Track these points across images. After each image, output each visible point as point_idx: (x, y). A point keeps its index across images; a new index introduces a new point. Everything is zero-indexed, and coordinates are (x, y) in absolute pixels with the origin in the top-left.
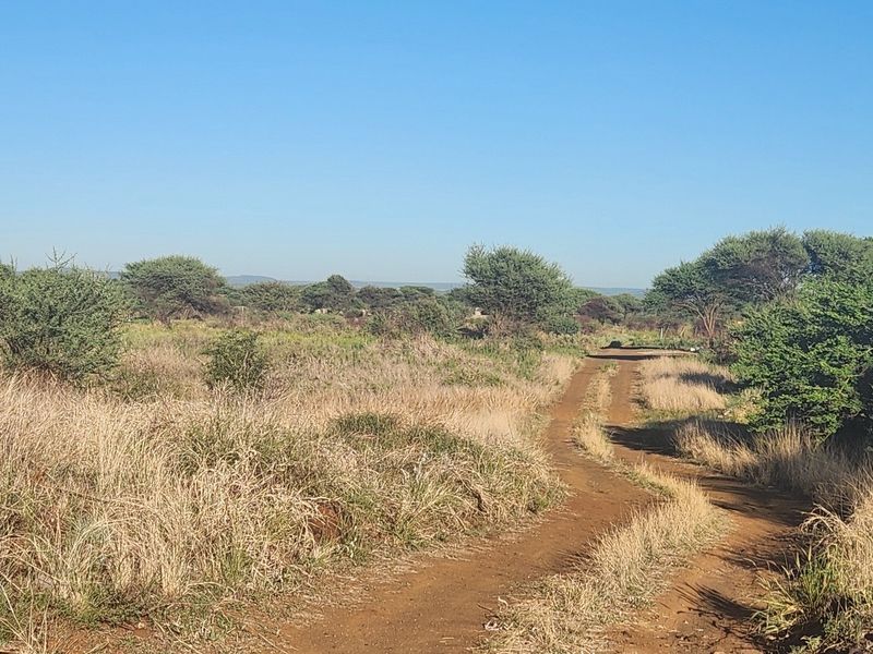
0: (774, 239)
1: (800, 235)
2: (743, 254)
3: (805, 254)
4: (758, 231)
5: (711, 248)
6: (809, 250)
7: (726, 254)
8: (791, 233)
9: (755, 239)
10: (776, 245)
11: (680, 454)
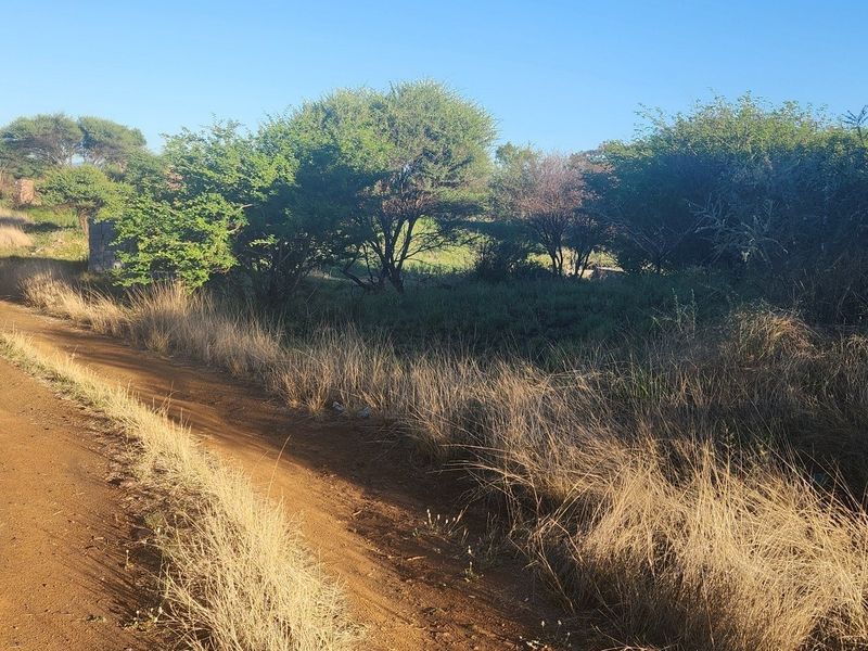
0: (56, 121)
1: (75, 120)
2: (34, 131)
3: (79, 132)
4: (43, 113)
5: (8, 124)
6: (82, 130)
7: (20, 129)
8: (69, 116)
9: (41, 119)
10: (58, 125)
11: (30, 303)
